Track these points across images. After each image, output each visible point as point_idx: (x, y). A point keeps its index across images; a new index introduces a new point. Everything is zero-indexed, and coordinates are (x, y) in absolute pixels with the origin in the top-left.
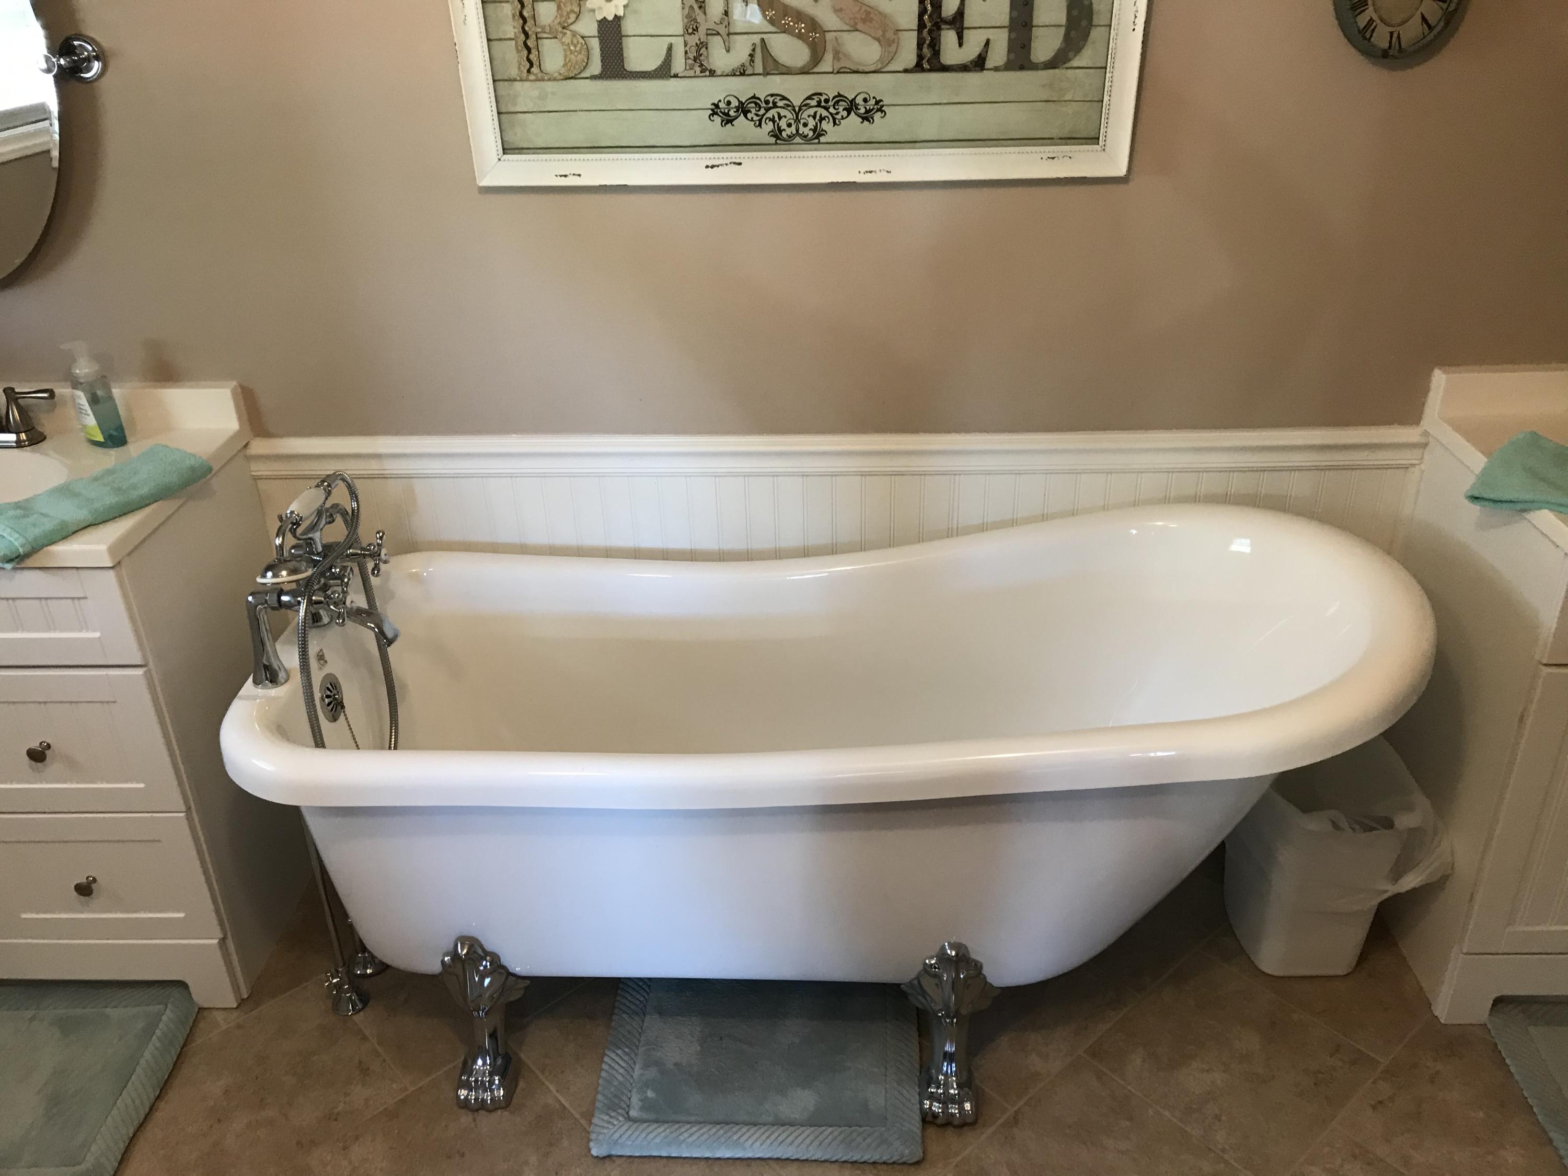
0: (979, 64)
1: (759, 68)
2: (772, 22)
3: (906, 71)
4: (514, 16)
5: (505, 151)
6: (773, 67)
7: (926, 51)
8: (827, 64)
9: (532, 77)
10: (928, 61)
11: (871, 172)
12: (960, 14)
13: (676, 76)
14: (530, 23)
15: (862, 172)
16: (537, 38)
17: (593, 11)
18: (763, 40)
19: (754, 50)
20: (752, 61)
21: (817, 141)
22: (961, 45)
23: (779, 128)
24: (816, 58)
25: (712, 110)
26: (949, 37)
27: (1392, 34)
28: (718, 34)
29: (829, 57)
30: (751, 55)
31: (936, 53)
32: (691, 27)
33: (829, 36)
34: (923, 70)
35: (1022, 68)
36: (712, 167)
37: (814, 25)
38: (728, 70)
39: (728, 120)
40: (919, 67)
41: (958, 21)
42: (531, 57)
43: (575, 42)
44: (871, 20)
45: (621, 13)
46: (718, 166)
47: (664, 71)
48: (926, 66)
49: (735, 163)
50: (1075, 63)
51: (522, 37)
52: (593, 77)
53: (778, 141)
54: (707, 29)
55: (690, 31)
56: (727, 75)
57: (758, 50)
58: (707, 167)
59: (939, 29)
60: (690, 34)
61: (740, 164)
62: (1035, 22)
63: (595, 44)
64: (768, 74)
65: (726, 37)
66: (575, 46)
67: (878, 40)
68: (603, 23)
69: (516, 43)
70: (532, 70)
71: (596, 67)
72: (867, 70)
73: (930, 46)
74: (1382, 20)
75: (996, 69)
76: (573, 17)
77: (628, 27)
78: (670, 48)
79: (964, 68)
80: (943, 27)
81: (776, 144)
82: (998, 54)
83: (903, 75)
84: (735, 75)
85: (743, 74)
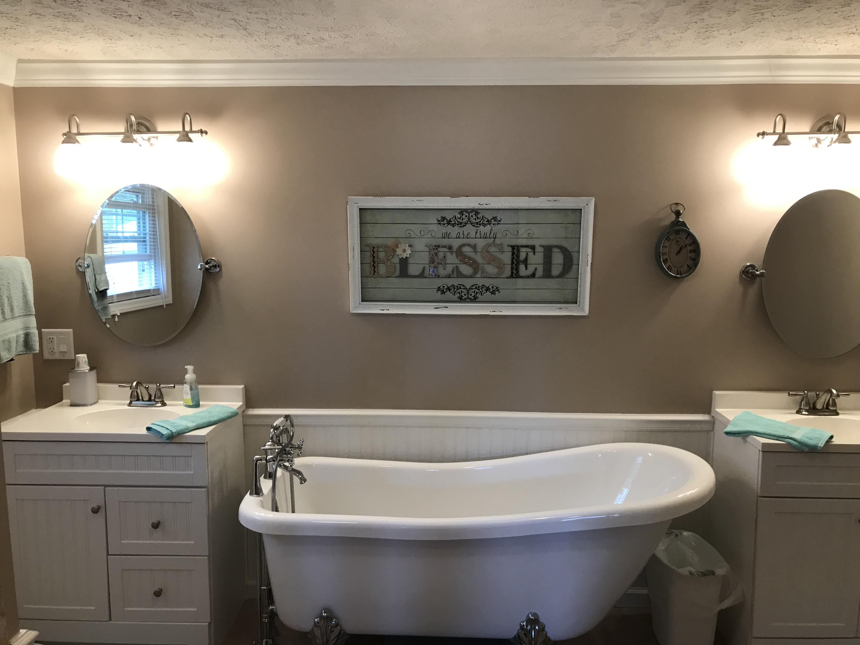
0: (533, 276)
1: (455, 275)
2: (460, 260)
3: (507, 278)
4: (370, 256)
5: (362, 301)
6: (460, 275)
7: (514, 271)
8: (479, 275)
9: (374, 276)
10: (515, 275)
11: (494, 311)
12: (526, 259)
13: (426, 277)
14: (376, 258)
15: (491, 311)
16: (378, 263)
17: (399, 255)
18: (457, 266)
19: (454, 269)
20: (453, 273)
21: (475, 301)
22: (526, 269)
23: (461, 296)
24: (475, 273)
25: (438, 289)
26: (522, 267)
27: (678, 270)
28: (441, 264)
29: (480, 272)
30: (453, 271)
31: (518, 272)
32: (432, 261)
33: (480, 265)
34: (513, 277)
35: (548, 277)
36: (437, 308)
37: (475, 262)
38: (444, 276)
39: (443, 293)
40: (512, 276)
41: (525, 262)
42: (375, 269)
43: (391, 265)
44: (495, 261)
45: (408, 256)
46: (439, 308)
47: (422, 275)
48: (514, 276)
49: (445, 307)
50: (566, 276)
51: (373, 263)
52: (396, 277)
53: (461, 300)
54: (438, 262)
56: (444, 278)
57: (455, 269)
58: (435, 308)
59: (519, 264)
60: (432, 264)
61: (447, 307)
62: (552, 263)
63: (398, 266)
64: (458, 277)
65: (444, 265)
67: (497, 267)
68: (402, 260)
69: (370, 265)
70: (375, 274)
71: (398, 273)
72: (493, 277)
73: (516, 269)
74: (673, 266)
75: (539, 278)
76: (391, 257)
77: (411, 261)
78: (424, 268)
79: (528, 277)
80: (520, 263)
81: (460, 301)
82: (540, 272)
83: (506, 279)
84: (447, 278)
85: (449, 277)
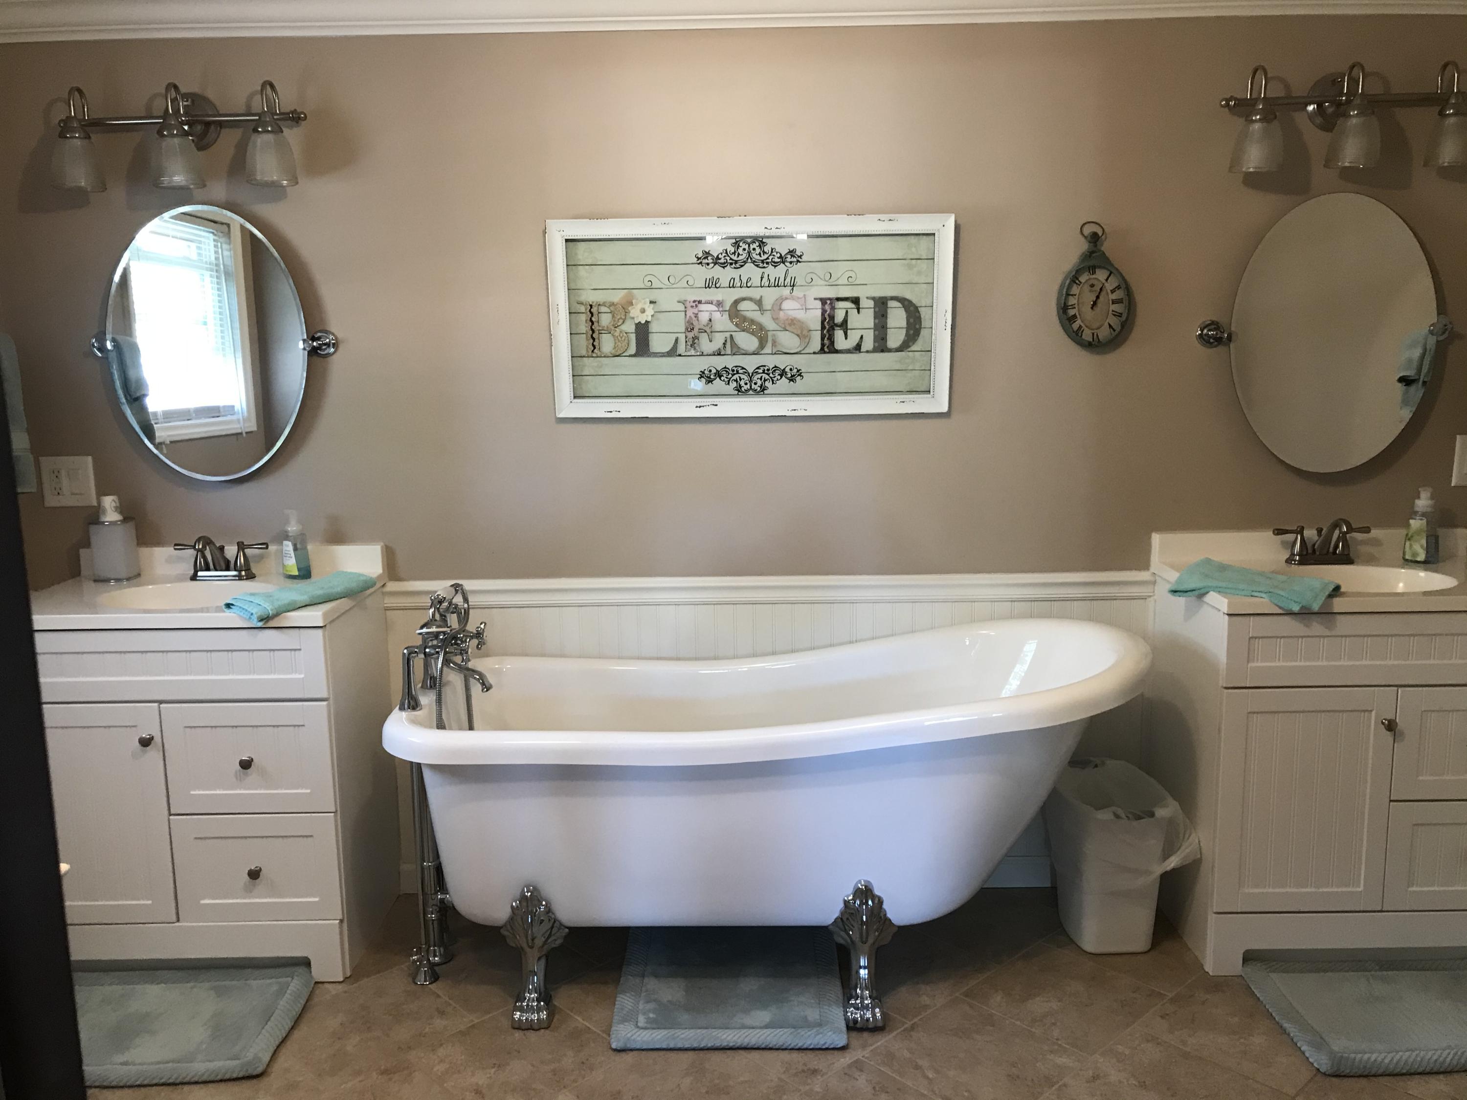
0: (858, 348)
1: (728, 351)
2: (737, 325)
3: (814, 353)
4: (586, 321)
5: (575, 397)
6: (737, 351)
7: (826, 341)
8: (768, 349)
9: (594, 355)
10: (828, 347)
11: (795, 410)
12: (845, 321)
13: (680, 355)
14: (596, 324)
15: (790, 410)
16: (599, 333)
17: (633, 318)
18: (731, 336)
19: (726, 341)
20: (725, 347)
21: (762, 393)
22: (846, 338)
23: (740, 385)
24: (762, 346)
25: (700, 375)
26: (839, 334)
27: (1093, 334)
28: (706, 332)
29: (769, 344)
30: (724, 344)
31: (832, 343)
32: (690, 328)
33: (770, 334)
34: (825, 353)
35: (882, 351)
36: (700, 407)
37: (761, 328)
38: (710, 352)
39: (709, 381)
40: (822, 351)
41: (844, 325)
42: (595, 344)
43: (621, 335)
44: (794, 324)
45: (649, 319)
46: (703, 406)
47: (673, 352)
48: (826, 350)
49: (713, 405)
50: (913, 348)
51: (591, 332)
52: (630, 356)
53: (739, 393)
54: (699, 329)
55: (689, 330)
56: (710, 355)
57: (729, 340)
58: (697, 407)
59: (834, 329)
61: (716, 405)
62: (888, 326)
63: (633, 337)
64: (734, 354)
65: (710, 334)
66: (621, 338)
67: (798, 335)
68: (638, 325)
69: (587, 336)
70: (595, 351)
71: (633, 350)
72: (792, 352)
73: (828, 339)
74: (1087, 327)
75: (867, 352)
76: (621, 321)
77: (653, 327)
78: (677, 340)
79: (848, 351)
82: (869, 343)
83: (813, 355)
84: (714, 355)
85: (719, 354)
